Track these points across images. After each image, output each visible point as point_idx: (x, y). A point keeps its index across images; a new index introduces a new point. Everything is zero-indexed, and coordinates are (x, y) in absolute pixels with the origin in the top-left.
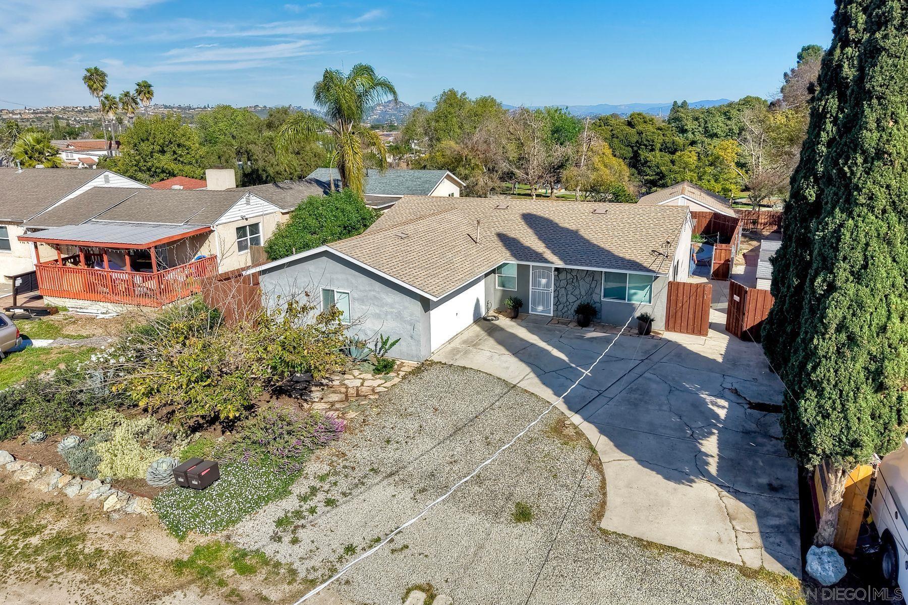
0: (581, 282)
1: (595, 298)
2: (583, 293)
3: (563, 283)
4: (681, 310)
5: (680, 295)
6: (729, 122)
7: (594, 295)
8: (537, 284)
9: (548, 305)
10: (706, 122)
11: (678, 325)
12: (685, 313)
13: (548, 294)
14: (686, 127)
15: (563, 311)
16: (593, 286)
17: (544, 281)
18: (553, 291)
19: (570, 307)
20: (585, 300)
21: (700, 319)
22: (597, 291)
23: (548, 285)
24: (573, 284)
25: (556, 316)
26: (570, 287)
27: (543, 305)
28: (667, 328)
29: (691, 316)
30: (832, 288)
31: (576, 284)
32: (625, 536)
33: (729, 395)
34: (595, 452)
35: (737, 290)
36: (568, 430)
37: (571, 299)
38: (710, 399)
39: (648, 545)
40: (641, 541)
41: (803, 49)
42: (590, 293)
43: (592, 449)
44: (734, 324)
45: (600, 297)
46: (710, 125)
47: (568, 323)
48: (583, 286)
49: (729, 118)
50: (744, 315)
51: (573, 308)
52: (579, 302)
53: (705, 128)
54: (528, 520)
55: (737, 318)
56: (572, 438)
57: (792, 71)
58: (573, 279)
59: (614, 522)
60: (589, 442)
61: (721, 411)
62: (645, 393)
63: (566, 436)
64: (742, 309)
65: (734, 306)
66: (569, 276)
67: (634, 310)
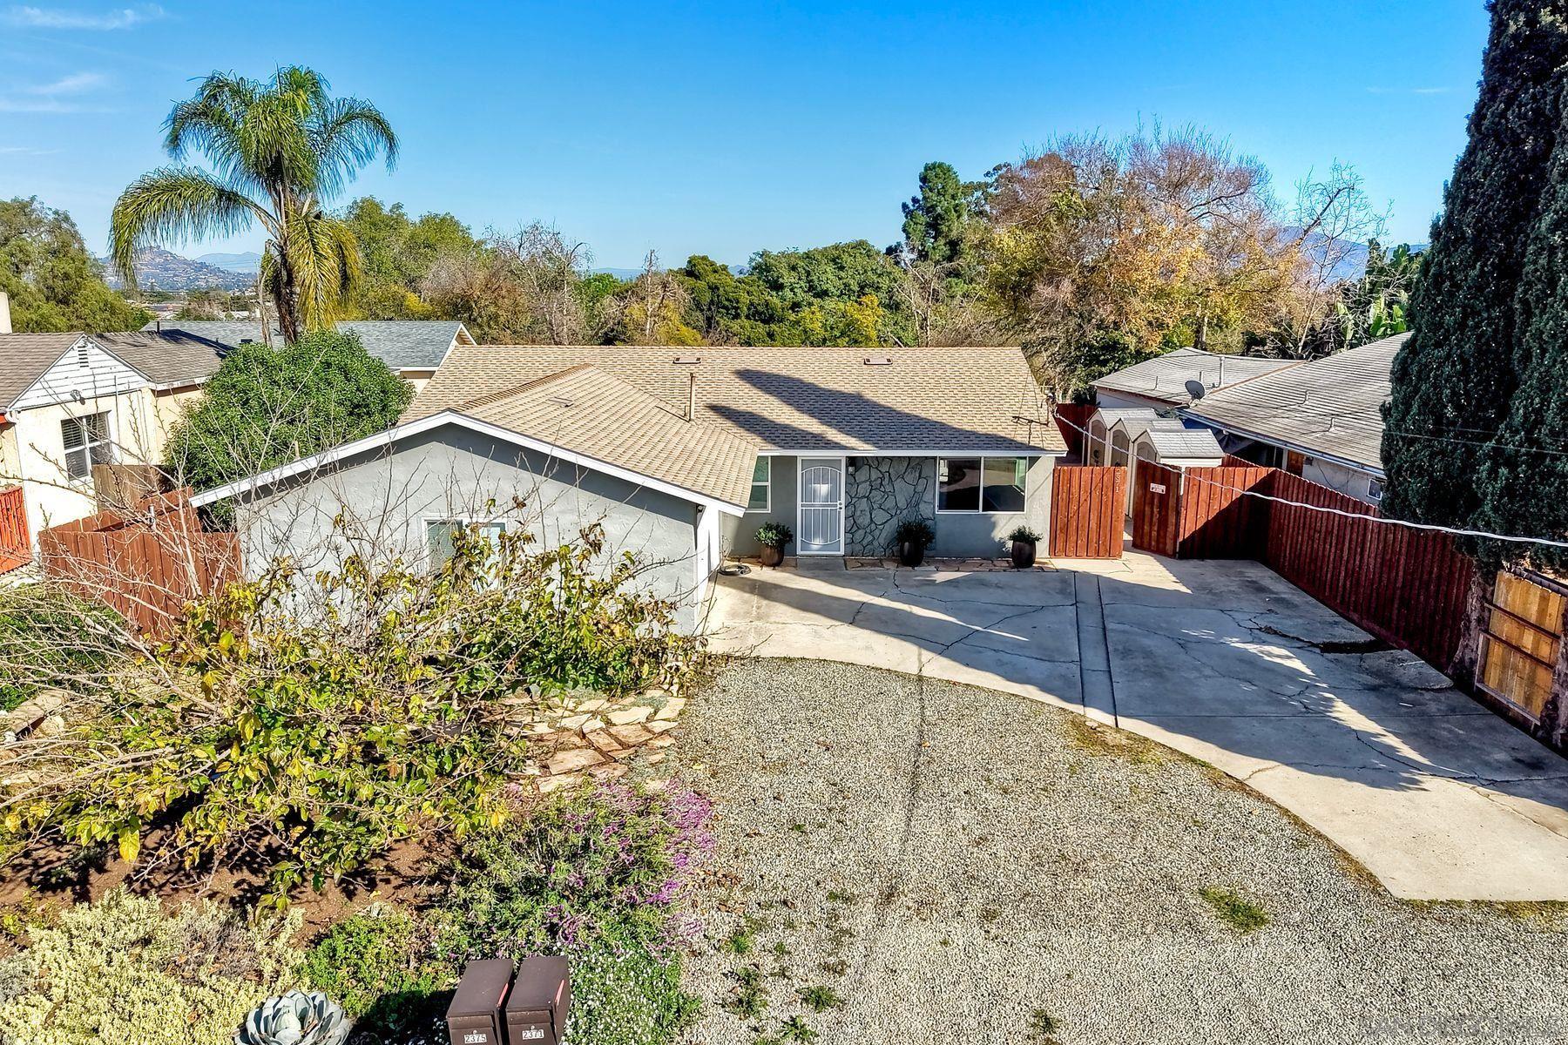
0: (899, 484)
1: (925, 510)
2: (902, 504)
3: (864, 489)
4: (1076, 517)
5: (1075, 490)
6: (843, 274)
7: (922, 506)
8: (810, 495)
9: (835, 535)
10: (808, 274)
11: (1071, 545)
12: (1083, 523)
13: (835, 513)
14: (781, 280)
15: (865, 543)
16: (920, 488)
17: (824, 489)
18: (843, 506)
19: (877, 532)
20: (907, 515)
21: (1109, 528)
22: (927, 497)
23: (833, 495)
24: (882, 489)
25: (851, 553)
26: (877, 496)
27: (825, 538)
28: (1053, 552)
29: (1093, 525)
31: (889, 489)
32: (1459, 904)
33: (1264, 636)
34: (1204, 765)
35: (1158, 474)
36: (1111, 738)
37: (880, 517)
38: (1252, 648)
39: (1511, 910)
40: (1490, 904)
41: (927, 168)
42: (915, 502)
43: (1193, 760)
44: (1154, 534)
45: (932, 509)
46: (815, 278)
47: (880, 563)
48: (902, 491)
49: (842, 268)
50: (1178, 514)
51: (884, 534)
52: (894, 521)
53: (809, 282)
54: (1263, 921)
55: (1163, 523)
56: (1137, 749)
57: (915, 200)
58: (882, 479)
59: (1404, 882)
60: (1173, 751)
61: (1297, 664)
62: (1148, 654)
63: (1121, 748)
64: (1172, 502)
65: (1152, 504)
66: (875, 474)
67: (993, 526)
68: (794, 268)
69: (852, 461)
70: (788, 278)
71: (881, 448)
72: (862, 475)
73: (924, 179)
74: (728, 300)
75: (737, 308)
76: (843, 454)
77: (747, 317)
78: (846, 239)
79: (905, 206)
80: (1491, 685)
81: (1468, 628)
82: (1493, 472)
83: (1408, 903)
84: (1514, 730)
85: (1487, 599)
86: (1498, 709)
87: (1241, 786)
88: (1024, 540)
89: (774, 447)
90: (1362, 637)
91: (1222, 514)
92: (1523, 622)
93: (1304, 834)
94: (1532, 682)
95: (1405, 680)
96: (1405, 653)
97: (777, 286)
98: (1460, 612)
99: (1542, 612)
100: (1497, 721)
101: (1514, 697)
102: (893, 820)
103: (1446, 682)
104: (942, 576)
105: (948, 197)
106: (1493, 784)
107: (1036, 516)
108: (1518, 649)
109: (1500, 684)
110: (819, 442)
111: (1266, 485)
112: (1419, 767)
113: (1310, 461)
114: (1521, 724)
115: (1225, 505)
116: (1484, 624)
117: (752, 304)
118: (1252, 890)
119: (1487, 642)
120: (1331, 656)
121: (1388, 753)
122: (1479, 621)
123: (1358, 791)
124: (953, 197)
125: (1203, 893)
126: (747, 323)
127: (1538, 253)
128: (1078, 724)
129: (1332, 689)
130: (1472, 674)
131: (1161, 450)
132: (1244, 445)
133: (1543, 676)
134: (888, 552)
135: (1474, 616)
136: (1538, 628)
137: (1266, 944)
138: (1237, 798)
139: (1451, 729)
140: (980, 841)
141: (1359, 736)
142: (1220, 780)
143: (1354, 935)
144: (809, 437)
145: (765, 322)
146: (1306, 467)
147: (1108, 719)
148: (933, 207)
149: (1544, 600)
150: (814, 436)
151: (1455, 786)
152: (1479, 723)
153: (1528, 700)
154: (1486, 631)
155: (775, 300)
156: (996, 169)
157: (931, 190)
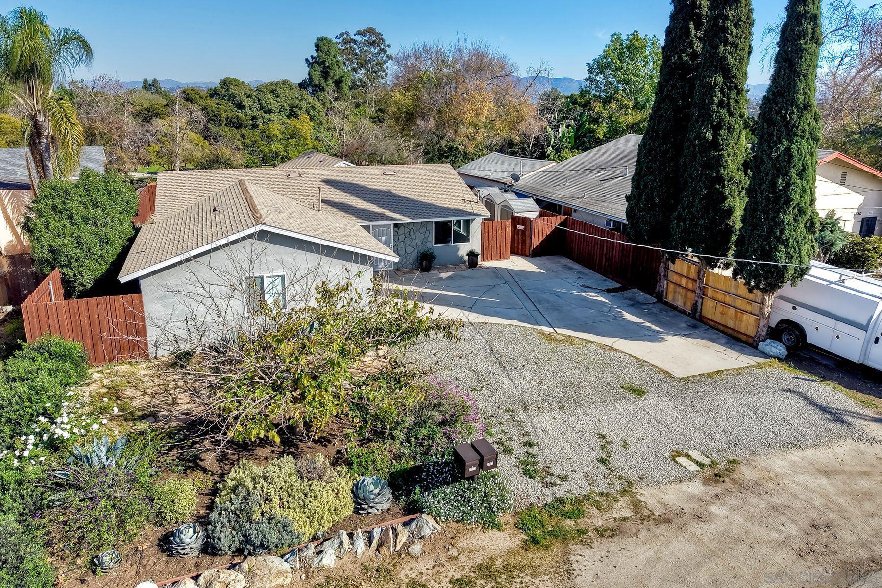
0: (417, 234)
1: (429, 245)
2: (419, 243)
3: (402, 238)
4: (491, 244)
5: (490, 231)
6: (279, 100)
7: (427, 243)
10: (259, 100)
12: (494, 245)
14: (243, 104)
15: (404, 263)
16: (427, 235)
17: (384, 238)
18: (393, 246)
19: (409, 257)
20: (422, 249)
21: (504, 247)
23: (388, 242)
24: (410, 237)
25: (397, 268)
26: (408, 240)
28: (483, 259)
29: (498, 245)
30: (788, 185)
31: (413, 237)
32: (695, 376)
33: (586, 289)
34: (596, 343)
35: (521, 221)
36: (557, 337)
37: (409, 250)
38: (583, 294)
39: (710, 375)
40: (703, 375)
41: (318, 40)
42: (424, 243)
43: (591, 342)
44: (520, 247)
45: (432, 245)
46: (264, 102)
47: (411, 271)
48: (419, 237)
49: (278, 96)
50: (531, 238)
51: (411, 258)
52: (416, 251)
53: (260, 104)
54: (645, 393)
55: (524, 242)
56: (569, 340)
57: (312, 57)
58: (410, 232)
59: (679, 373)
60: (582, 339)
61: (601, 299)
62: (548, 302)
63: (563, 340)
64: (528, 233)
65: (518, 234)
66: (407, 230)
67: (458, 250)
68: (249, 96)
69: (396, 226)
70: (247, 102)
71: (412, 219)
72: (401, 231)
73: (318, 46)
74: (214, 116)
75: (220, 120)
76: (392, 222)
77: (226, 125)
78: (277, 79)
79: (307, 60)
80: (670, 299)
81: (660, 279)
82: (678, 225)
83: (682, 379)
84: (683, 315)
85: (667, 268)
86: (675, 308)
87: (611, 348)
88: (472, 255)
89: (363, 221)
90: (618, 285)
91: (548, 236)
92: (681, 275)
93: (641, 363)
94: (686, 296)
95: (640, 301)
96: (636, 290)
97: (241, 107)
98: (657, 273)
99: (689, 271)
100: (676, 312)
101: (679, 303)
102: (506, 380)
103: (655, 300)
104: (444, 275)
105: (331, 57)
106: (685, 335)
107: (475, 244)
108: (680, 285)
109: (674, 298)
110: (383, 217)
111: (564, 223)
112: (662, 333)
113: (575, 211)
114: (683, 312)
115: (549, 233)
116: (666, 277)
117: (228, 118)
118: (636, 382)
119: (668, 283)
120: (612, 294)
121: (649, 329)
122: (665, 276)
123: (647, 344)
124: (335, 57)
125: (623, 387)
126: (227, 129)
127: (689, 146)
128: (543, 333)
129: (619, 307)
130: (662, 295)
131: (516, 209)
132: (545, 204)
133: (690, 294)
134: (414, 266)
135: (662, 274)
136: (687, 278)
137: (650, 401)
138: (613, 353)
139: (664, 317)
140: (541, 382)
141: (637, 324)
142: (604, 347)
143: (671, 391)
144: (377, 215)
145: (237, 128)
146: (573, 213)
147: (551, 330)
148: (324, 62)
149: (689, 267)
150: (380, 214)
151: (675, 337)
152: (671, 314)
153: (685, 303)
154: (667, 279)
155: (240, 114)
156: (342, 34)
157: (322, 52)
